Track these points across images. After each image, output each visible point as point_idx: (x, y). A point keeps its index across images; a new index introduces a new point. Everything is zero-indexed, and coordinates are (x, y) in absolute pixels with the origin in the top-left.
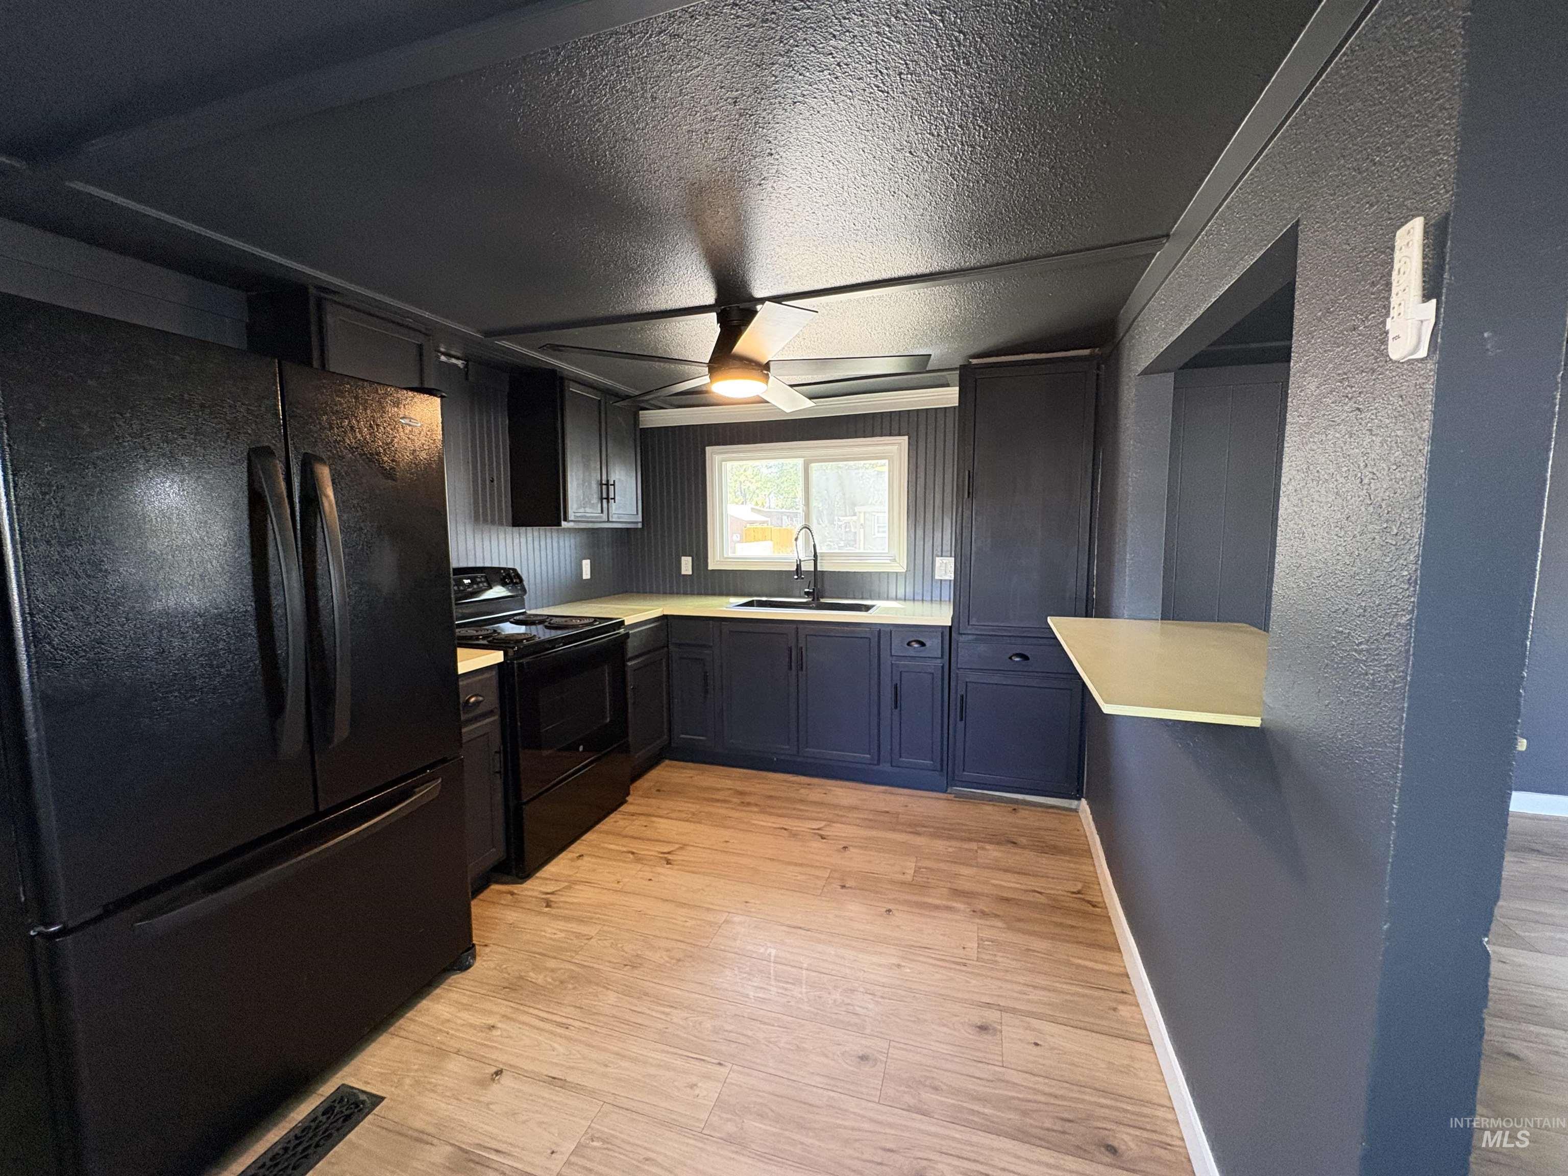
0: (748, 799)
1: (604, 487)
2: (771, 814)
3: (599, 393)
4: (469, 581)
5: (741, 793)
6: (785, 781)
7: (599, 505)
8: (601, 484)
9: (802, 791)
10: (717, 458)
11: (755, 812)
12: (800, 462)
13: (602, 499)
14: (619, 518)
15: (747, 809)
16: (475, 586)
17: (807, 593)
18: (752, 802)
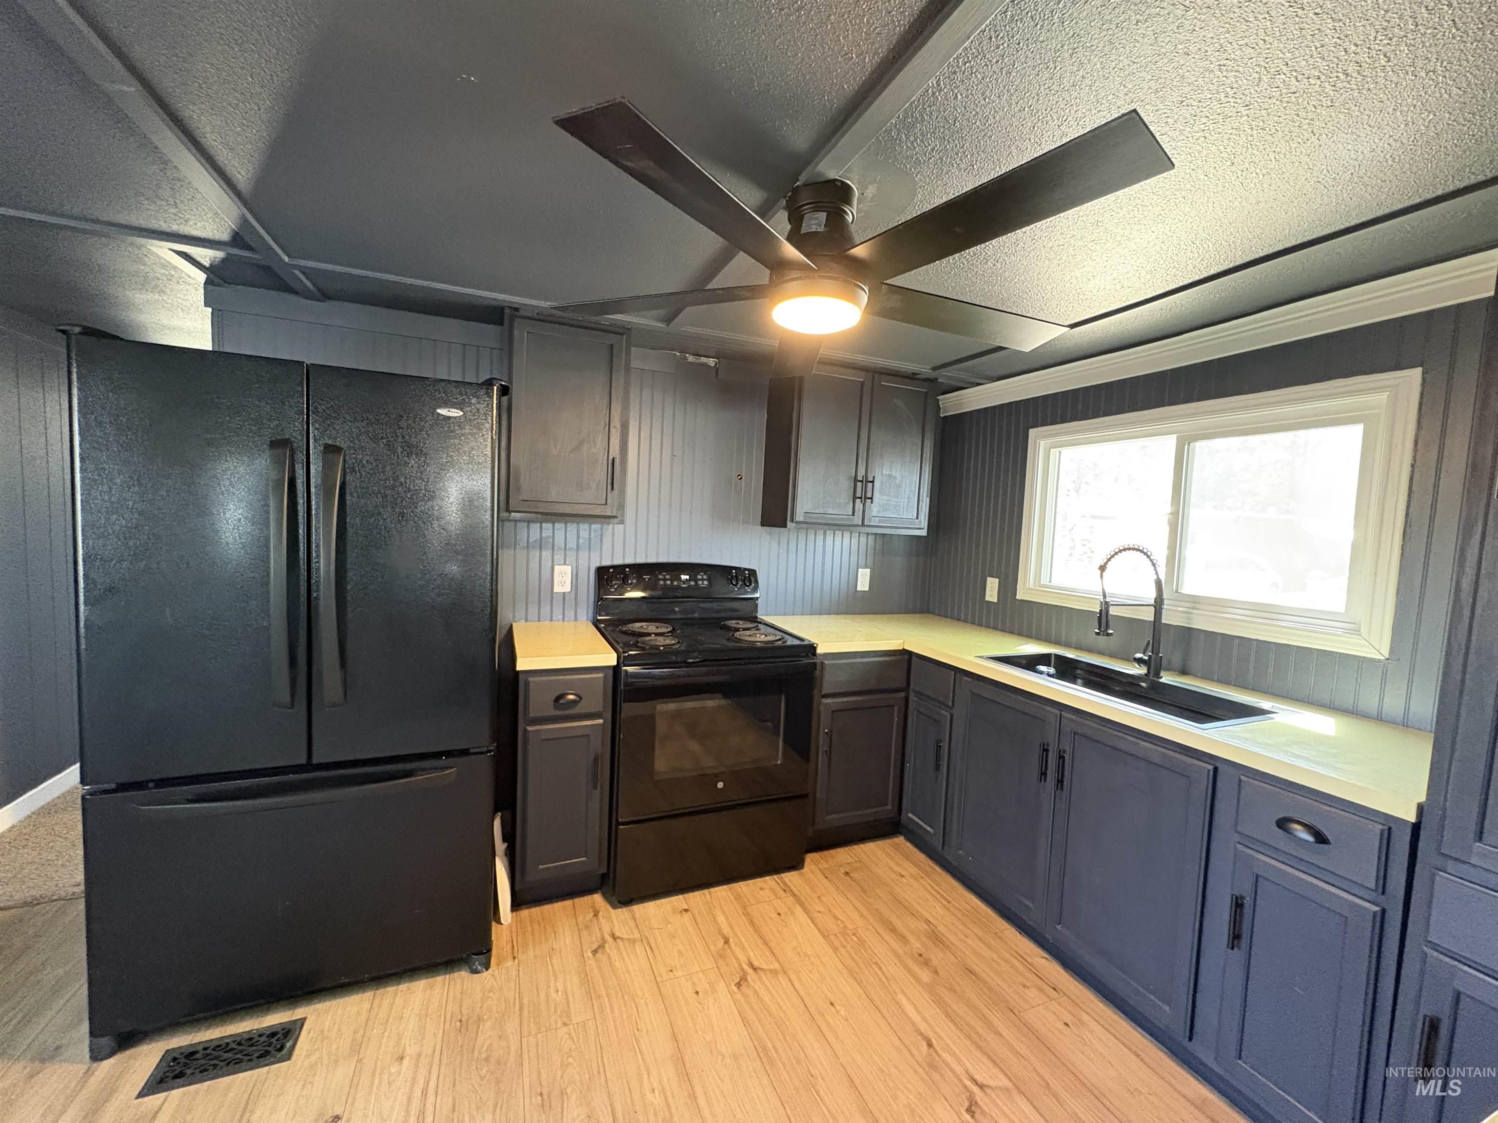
0: (937, 956)
1: (859, 484)
2: (940, 1003)
3: (863, 373)
4: (688, 577)
5: (936, 938)
6: (1022, 958)
7: (851, 506)
8: (856, 480)
9: (1032, 993)
10: (1043, 444)
11: (918, 980)
12: (1170, 443)
13: (855, 498)
14: (880, 521)
15: (915, 968)
16: (692, 583)
17: (1140, 661)
18: (935, 962)
